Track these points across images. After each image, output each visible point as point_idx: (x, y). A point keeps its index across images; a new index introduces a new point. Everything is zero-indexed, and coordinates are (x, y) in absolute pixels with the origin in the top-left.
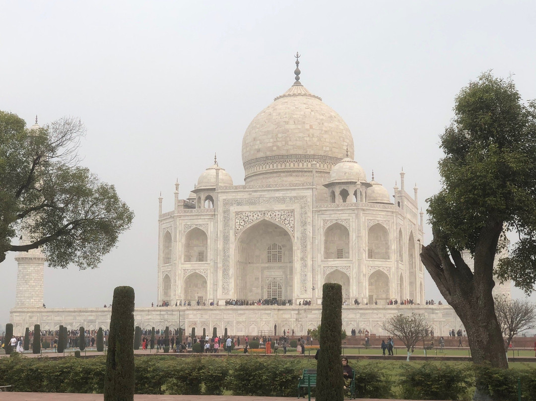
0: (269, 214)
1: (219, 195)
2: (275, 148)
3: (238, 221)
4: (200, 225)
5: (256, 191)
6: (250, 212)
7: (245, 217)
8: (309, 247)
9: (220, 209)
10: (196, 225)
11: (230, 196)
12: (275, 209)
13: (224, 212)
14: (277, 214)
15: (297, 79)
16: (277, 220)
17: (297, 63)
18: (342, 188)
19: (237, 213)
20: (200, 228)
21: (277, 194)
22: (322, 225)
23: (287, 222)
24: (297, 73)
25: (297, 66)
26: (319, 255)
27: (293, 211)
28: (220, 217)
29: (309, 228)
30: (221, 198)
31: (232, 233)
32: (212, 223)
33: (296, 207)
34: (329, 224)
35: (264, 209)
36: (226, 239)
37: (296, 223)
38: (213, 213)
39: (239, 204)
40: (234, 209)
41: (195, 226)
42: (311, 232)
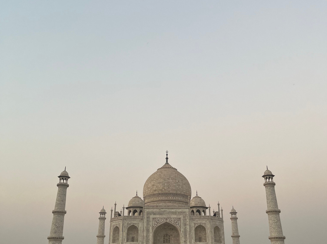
0: (169, 220)
1: (145, 210)
2: (163, 190)
3: (154, 222)
4: (135, 224)
5: (163, 208)
6: (160, 218)
7: (157, 221)
8: (188, 236)
9: (145, 216)
10: (133, 223)
11: (150, 210)
12: (172, 217)
13: (147, 218)
14: (172, 220)
15: (167, 161)
16: (173, 222)
17: (167, 155)
18: (198, 209)
19: (153, 219)
20: (135, 225)
21: (173, 210)
22: (193, 226)
23: (177, 224)
24: (167, 159)
25: (167, 156)
26: (193, 240)
27: (180, 218)
28: (145, 220)
29: (188, 227)
30: (146, 211)
31: (151, 228)
32: (141, 223)
33: (181, 217)
34: (197, 225)
35: (166, 217)
36: (148, 231)
37: (181, 224)
38: (142, 218)
39: (154, 214)
40: (152, 216)
41: (132, 224)
42: (189, 229)
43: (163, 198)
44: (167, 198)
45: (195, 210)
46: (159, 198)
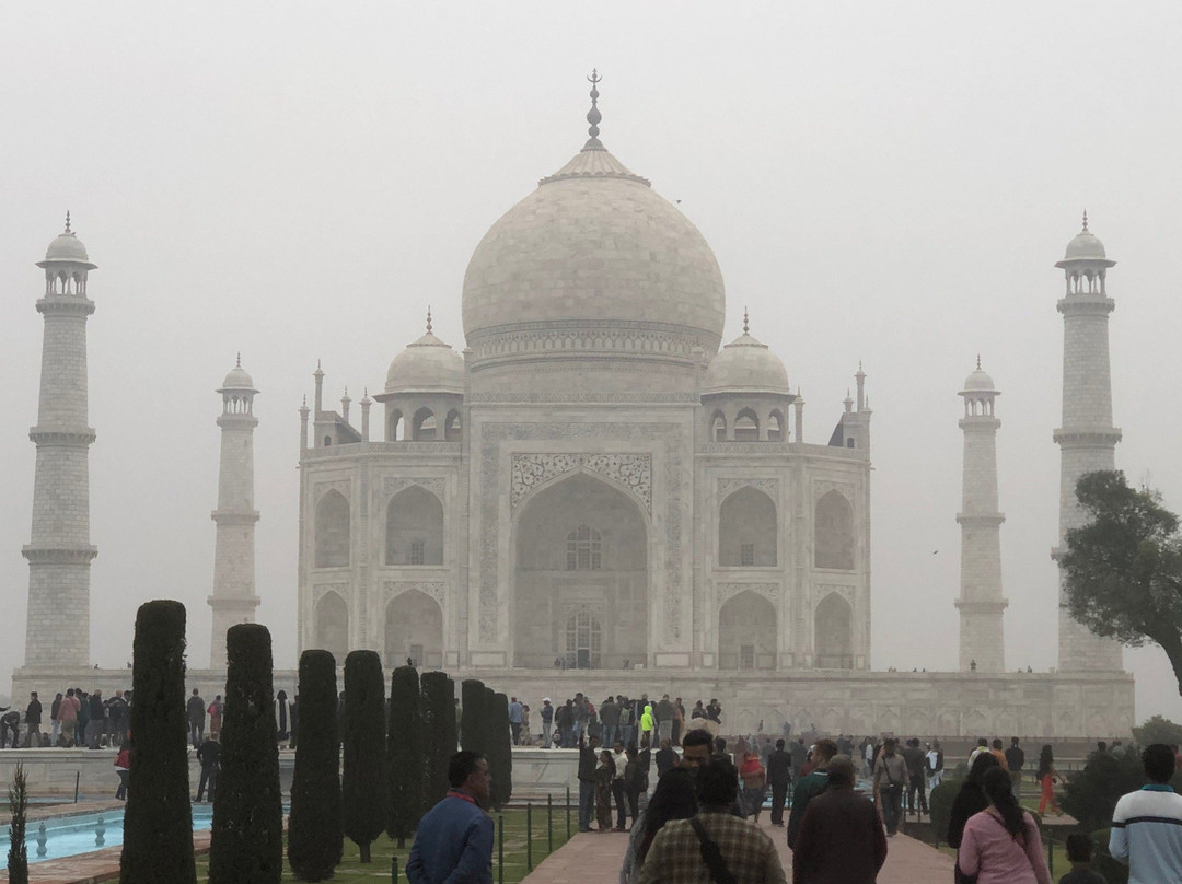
0: (593, 461)
1: (473, 413)
2: (570, 302)
3: (519, 474)
4: (426, 480)
5: (560, 408)
6: (548, 455)
7: (535, 466)
8: (685, 539)
9: (476, 446)
10: (415, 479)
11: (499, 417)
12: (608, 450)
13: (487, 452)
14: (611, 462)
15: (594, 132)
16: (612, 475)
17: (594, 95)
19: (517, 456)
20: (425, 487)
21: (612, 417)
22: (715, 490)
23: (635, 482)
24: (594, 117)
25: (594, 102)
26: (708, 559)
27: (648, 457)
28: (475, 463)
29: (687, 497)
30: (479, 419)
31: (503, 502)
32: (455, 477)
33: (656, 447)
34: (731, 489)
35: (581, 450)
36: (490, 513)
37: (655, 485)
38: (458, 454)
39: (521, 435)
40: (509, 446)
41: (412, 483)
42: (691, 505)
43: (568, 346)
44: (588, 346)
45: (731, 410)
46: (549, 346)
